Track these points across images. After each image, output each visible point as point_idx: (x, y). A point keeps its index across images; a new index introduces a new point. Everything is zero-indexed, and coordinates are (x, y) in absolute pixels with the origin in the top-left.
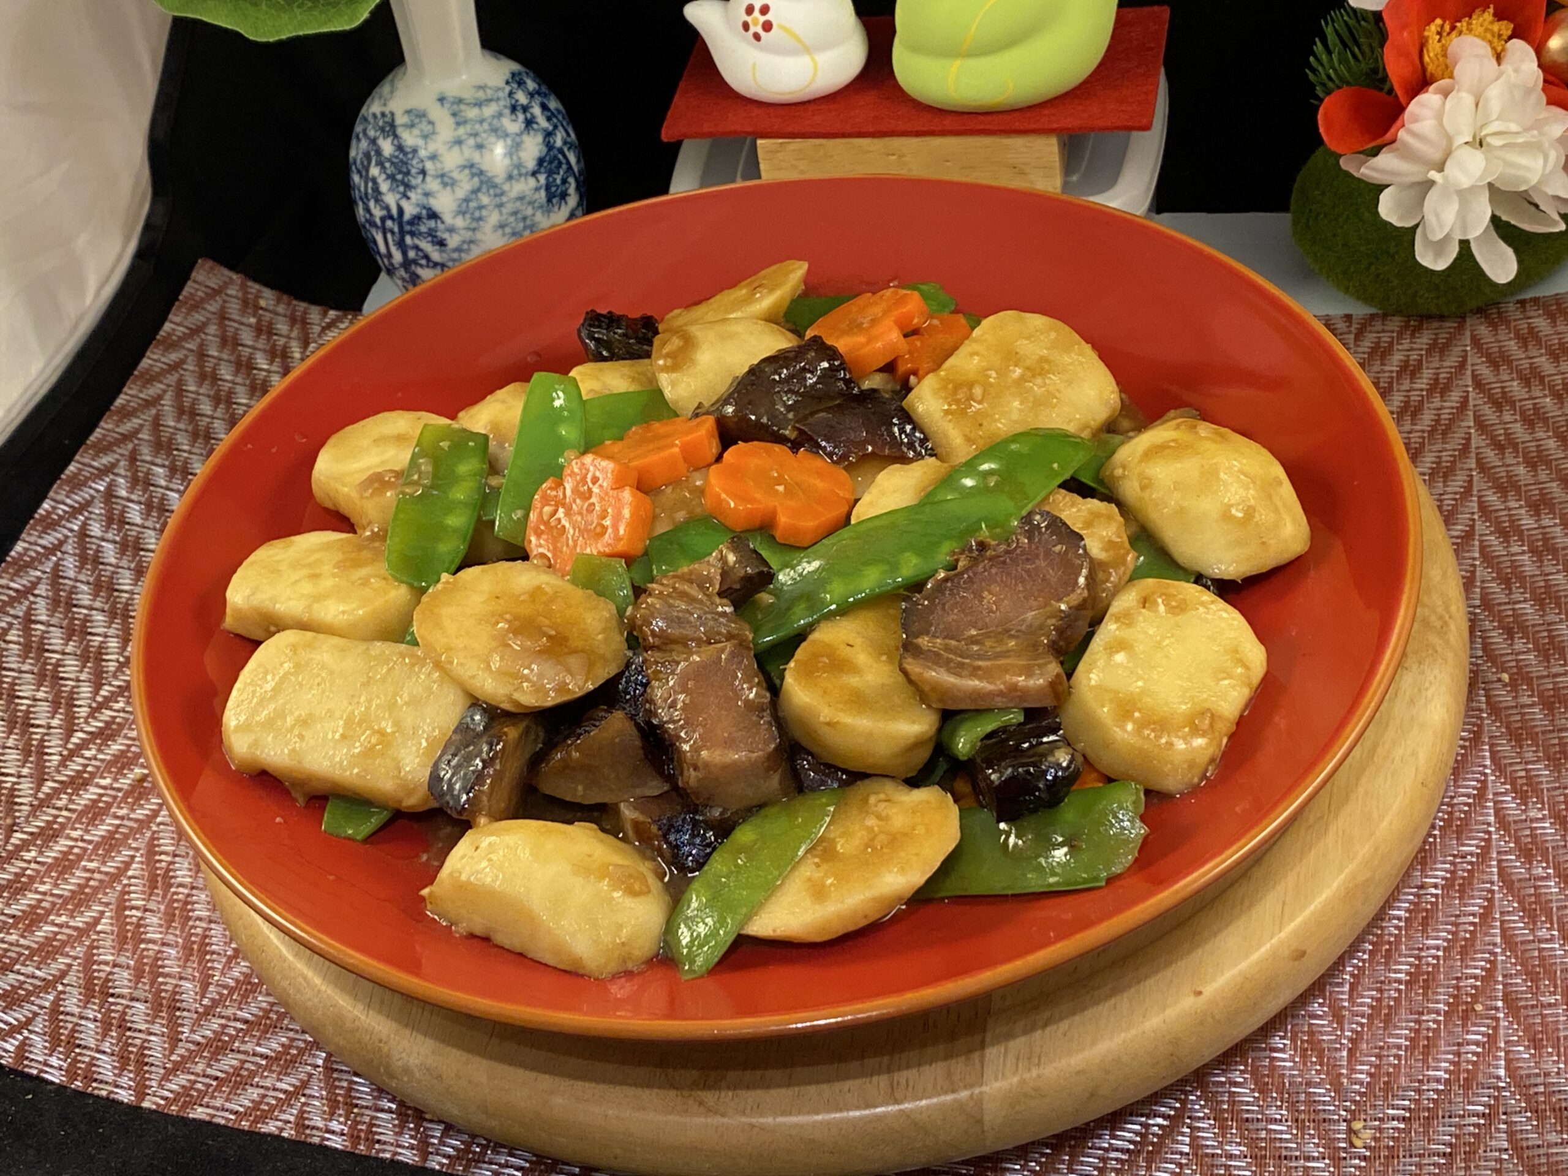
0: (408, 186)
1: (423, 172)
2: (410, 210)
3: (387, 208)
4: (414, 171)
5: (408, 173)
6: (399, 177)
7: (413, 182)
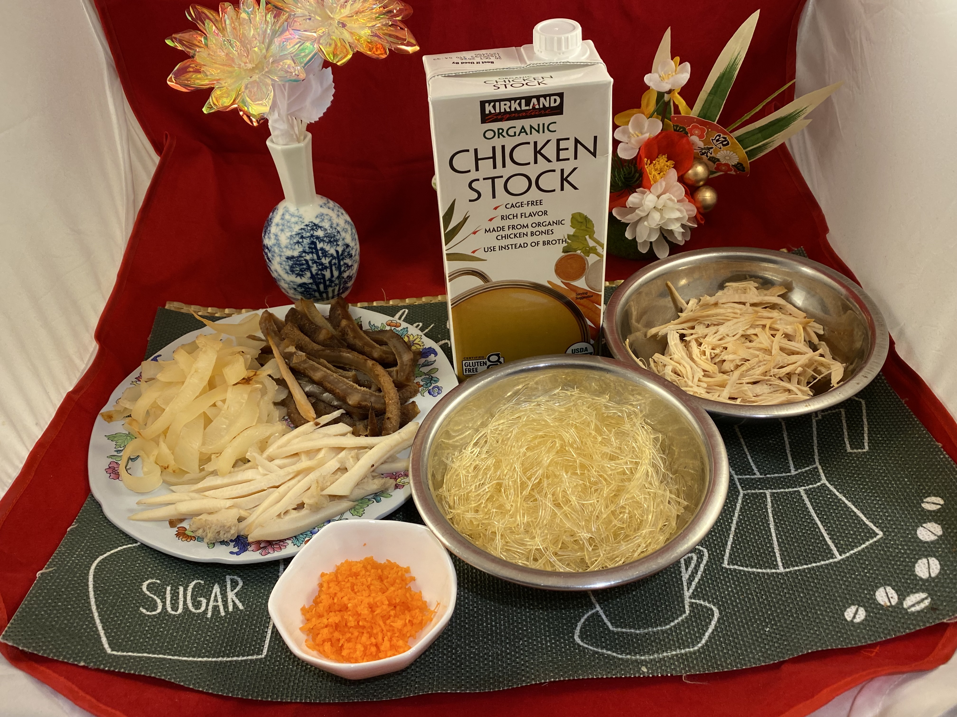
0: (337, 241)
1: (338, 232)
2: (340, 249)
3: (332, 255)
4: (336, 234)
5: (335, 236)
6: (332, 240)
7: (338, 237)
